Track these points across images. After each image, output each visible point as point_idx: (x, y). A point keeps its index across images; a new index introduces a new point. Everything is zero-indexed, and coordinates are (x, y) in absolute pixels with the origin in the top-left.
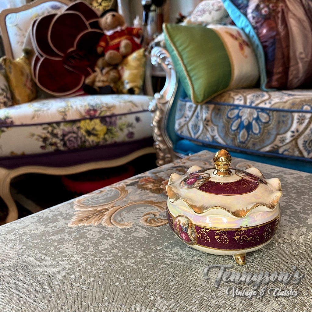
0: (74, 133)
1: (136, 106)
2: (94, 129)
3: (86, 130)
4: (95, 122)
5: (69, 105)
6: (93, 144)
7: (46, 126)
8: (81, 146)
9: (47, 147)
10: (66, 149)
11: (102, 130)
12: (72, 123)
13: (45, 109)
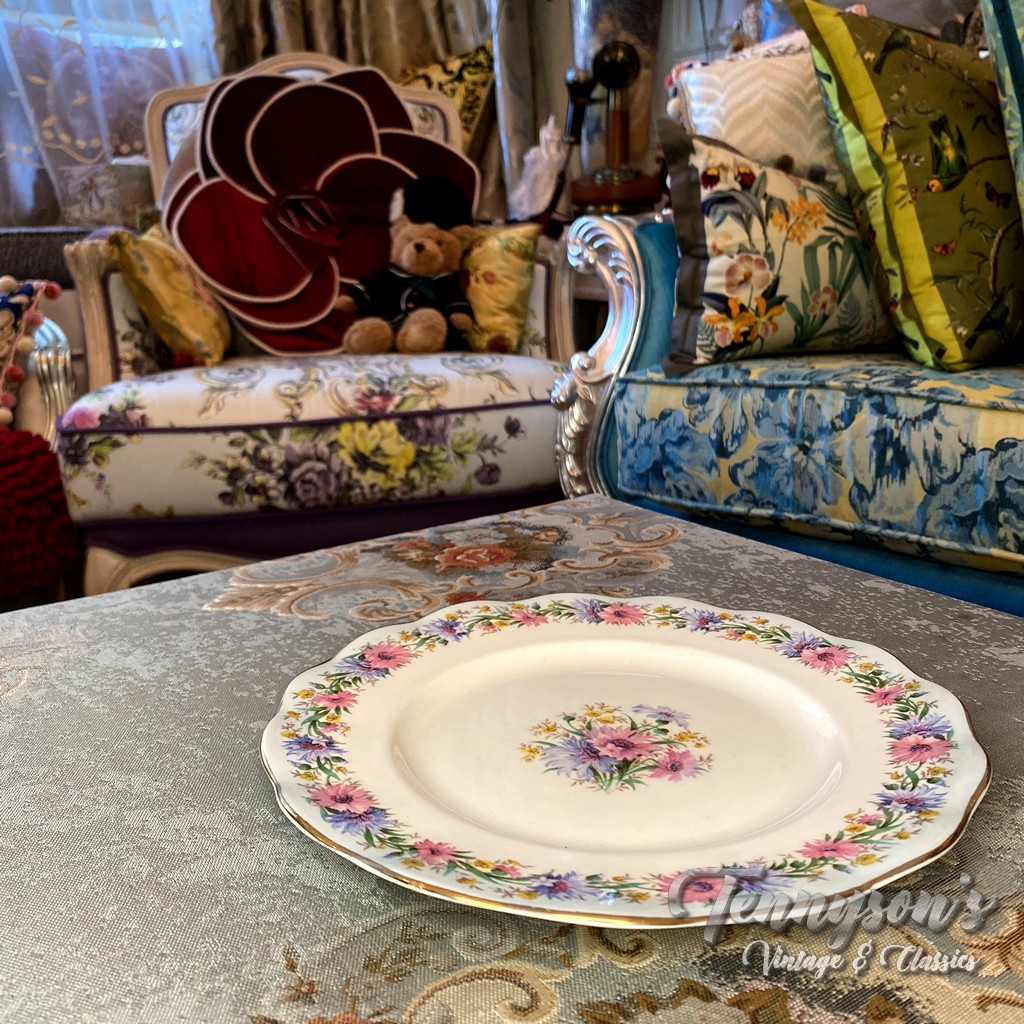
1: (513, 388)
2: (378, 448)
3: (353, 452)
4: (381, 430)
5: (313, 376)
6: (373, 493)
7: (240, 435)
8: (338, 498)
9: (239, 498)
10: (294, 505)
11: (403, 454)
12: (315, 430)
13: (242, 385)
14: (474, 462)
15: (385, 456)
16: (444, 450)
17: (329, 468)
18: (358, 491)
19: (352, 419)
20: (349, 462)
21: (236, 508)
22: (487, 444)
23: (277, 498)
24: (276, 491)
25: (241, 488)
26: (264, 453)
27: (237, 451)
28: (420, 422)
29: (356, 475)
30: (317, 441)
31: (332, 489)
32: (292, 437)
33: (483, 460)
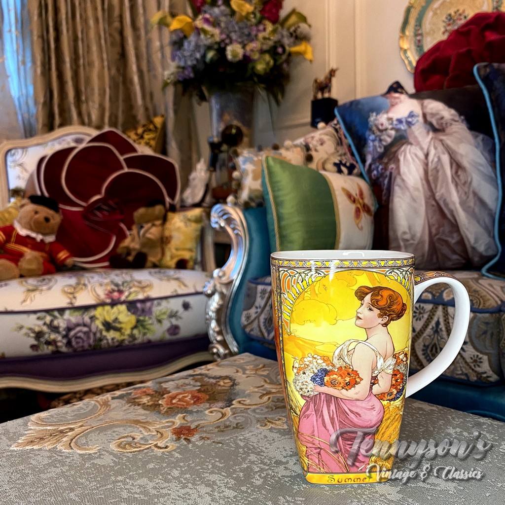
0: (85, 325)
1: (185, 286)
2: (116, 320)
3: (103, 321)
4: (118, 310)
5: (82, 282)
6: (113, 342)
7: (43, 314)
8: (94, 346)
9: (41, 348)
10: (71, 350)
11: (129, 321)
12: (83, 311)
13: (44, 288)
14: (166, 324)
15: (120, 323)
16: (150, 318)
17: (90, 330)
18: (105, 341)
19: (103, 304)
20: (101, 327)
21: (40, 352)
22: (173, 315)
23: (61, 347)
24: (62, 343)
25: (42, 342)
26: (56, 323)
27: (41, 323)
28: (139, 305)
29: (104, 333)
30: (84, 316)
31: (91, 341)
32: (70, 315)
33: (171, 323)
